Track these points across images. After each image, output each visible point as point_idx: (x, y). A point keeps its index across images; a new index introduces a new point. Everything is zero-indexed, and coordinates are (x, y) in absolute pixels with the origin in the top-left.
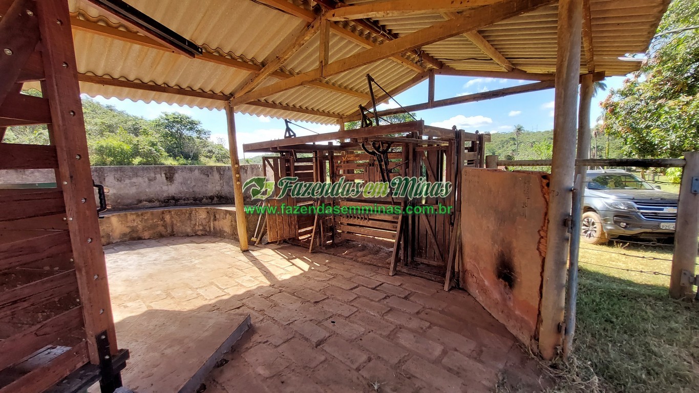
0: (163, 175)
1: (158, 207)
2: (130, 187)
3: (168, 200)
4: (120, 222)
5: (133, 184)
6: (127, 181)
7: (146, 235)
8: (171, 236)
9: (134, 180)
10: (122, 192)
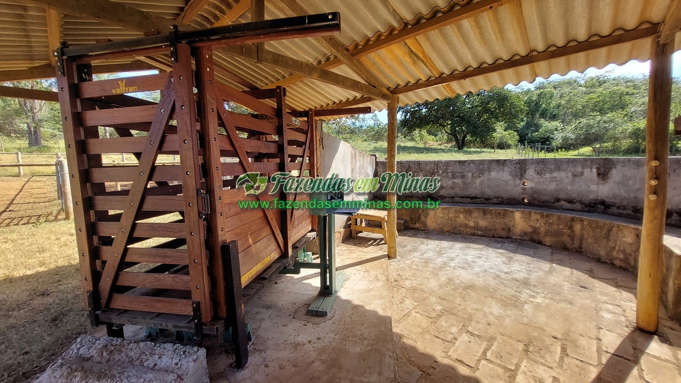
0: (594, 170)
1: (580, 211)
2: (549, 182)
3: (595, 204)
4: (523, 219)
5: (553, 179)
6: (548, 175)
7: (548, 240)
8: (577, 251)
9: (555, 174)
10: (540, 187)
